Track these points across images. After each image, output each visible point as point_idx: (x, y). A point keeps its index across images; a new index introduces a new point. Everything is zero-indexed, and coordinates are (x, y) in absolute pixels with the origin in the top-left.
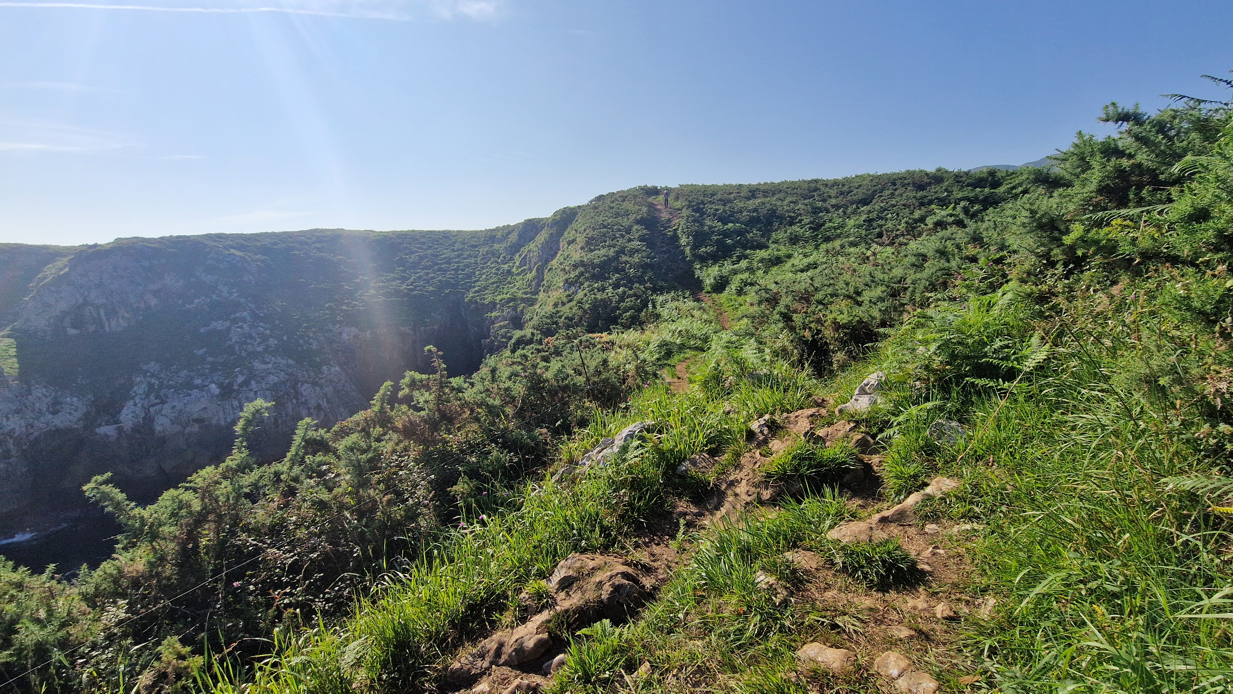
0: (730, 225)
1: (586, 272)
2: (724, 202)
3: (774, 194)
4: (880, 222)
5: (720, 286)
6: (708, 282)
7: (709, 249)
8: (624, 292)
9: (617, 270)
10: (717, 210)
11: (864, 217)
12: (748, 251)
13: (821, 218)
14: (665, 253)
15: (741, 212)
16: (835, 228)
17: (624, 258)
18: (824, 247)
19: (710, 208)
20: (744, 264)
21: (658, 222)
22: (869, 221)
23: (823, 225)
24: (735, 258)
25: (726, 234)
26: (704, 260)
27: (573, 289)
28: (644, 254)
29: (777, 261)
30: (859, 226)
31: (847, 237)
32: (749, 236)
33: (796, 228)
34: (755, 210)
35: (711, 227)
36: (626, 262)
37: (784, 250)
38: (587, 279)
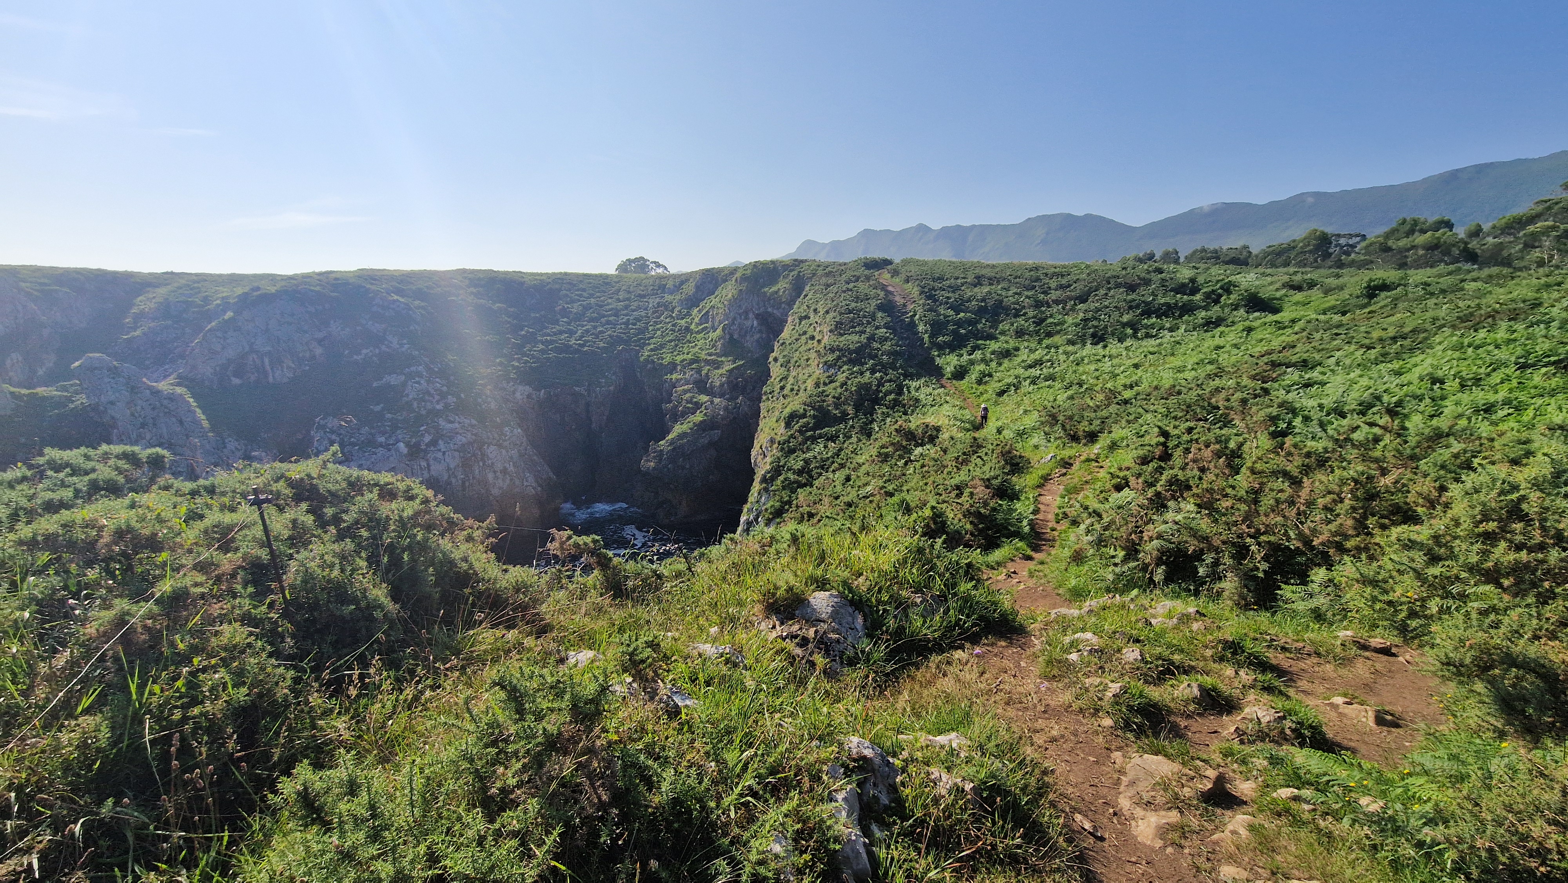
0: (962, 314)
1: (844, 356)
2: (955, 289)
3: (998, 282)
4: (1095, 323)
5: (960, 374)
6: (949, 370)
7: (947, 338)
8: (882, 378)
9: (872, 357)
10: (948, 298)
11: (1081, 315)
12: (980, 342)
13: (1043, 312)
14: (906, 339)
15: (969, 300)
16: (1056, 324)
17: (875, 345)
18: (1046, 342)
19: (942, 295)
20: (978, 355)
21: (894, 307)
22: (1085, 320)
23: (1044, 320)
24: (969, 348)
25: (959, 324)
26: (941, 347)
27: (832, 371)
28: (894, 342)
29: (1007, 354)
30: (1077, 325)
31: (1066, 334)
32: (979, 326)
33: (1021, 321)
34: (983, 300)
35: (946, 316)
36: (878, 349)
37: (1012, 343)
38: (845, 363)
